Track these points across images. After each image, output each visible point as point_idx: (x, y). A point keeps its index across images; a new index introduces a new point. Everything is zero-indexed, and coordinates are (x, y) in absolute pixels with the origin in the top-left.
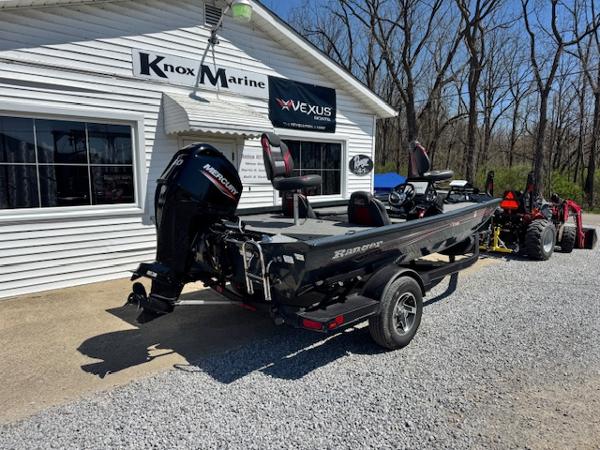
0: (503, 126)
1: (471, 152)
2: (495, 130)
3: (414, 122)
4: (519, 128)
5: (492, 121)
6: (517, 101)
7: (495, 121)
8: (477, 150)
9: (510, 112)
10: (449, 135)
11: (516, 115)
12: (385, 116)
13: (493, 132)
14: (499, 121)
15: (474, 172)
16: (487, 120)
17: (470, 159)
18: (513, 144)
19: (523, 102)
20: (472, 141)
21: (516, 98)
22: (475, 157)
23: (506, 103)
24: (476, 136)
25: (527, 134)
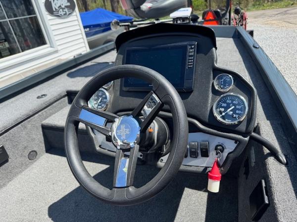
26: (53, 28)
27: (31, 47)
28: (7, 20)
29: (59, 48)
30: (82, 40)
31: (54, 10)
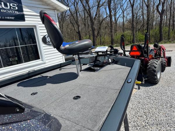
0: (120, 20)
1: (112, 29)
2: (118, 22)
3: (93, 20)
4: (125, 20)
5: (117, 19)
6: (123, 12)
7: (118, 19)
8: (113, 28)
9: (122, 15)
10: (104, 24)
11: (124, 16)
12: (62, 10)
13: (117, 23)
14: (119, 19)
15: (113, 36)
16: (115, 18)
17: (111, 31)
18: (124, 25)
19: (125, 12)
20: (112, 25)
21: (123, 11)
22: (113, 31)
23: (120, 13)
24: (113, 23)
25: (128, 21)
26: (45, 51)
27: (31, 60)
28: (20, 46)
29: (47, 61)
30: (62, 58)
31: (47, 41)
